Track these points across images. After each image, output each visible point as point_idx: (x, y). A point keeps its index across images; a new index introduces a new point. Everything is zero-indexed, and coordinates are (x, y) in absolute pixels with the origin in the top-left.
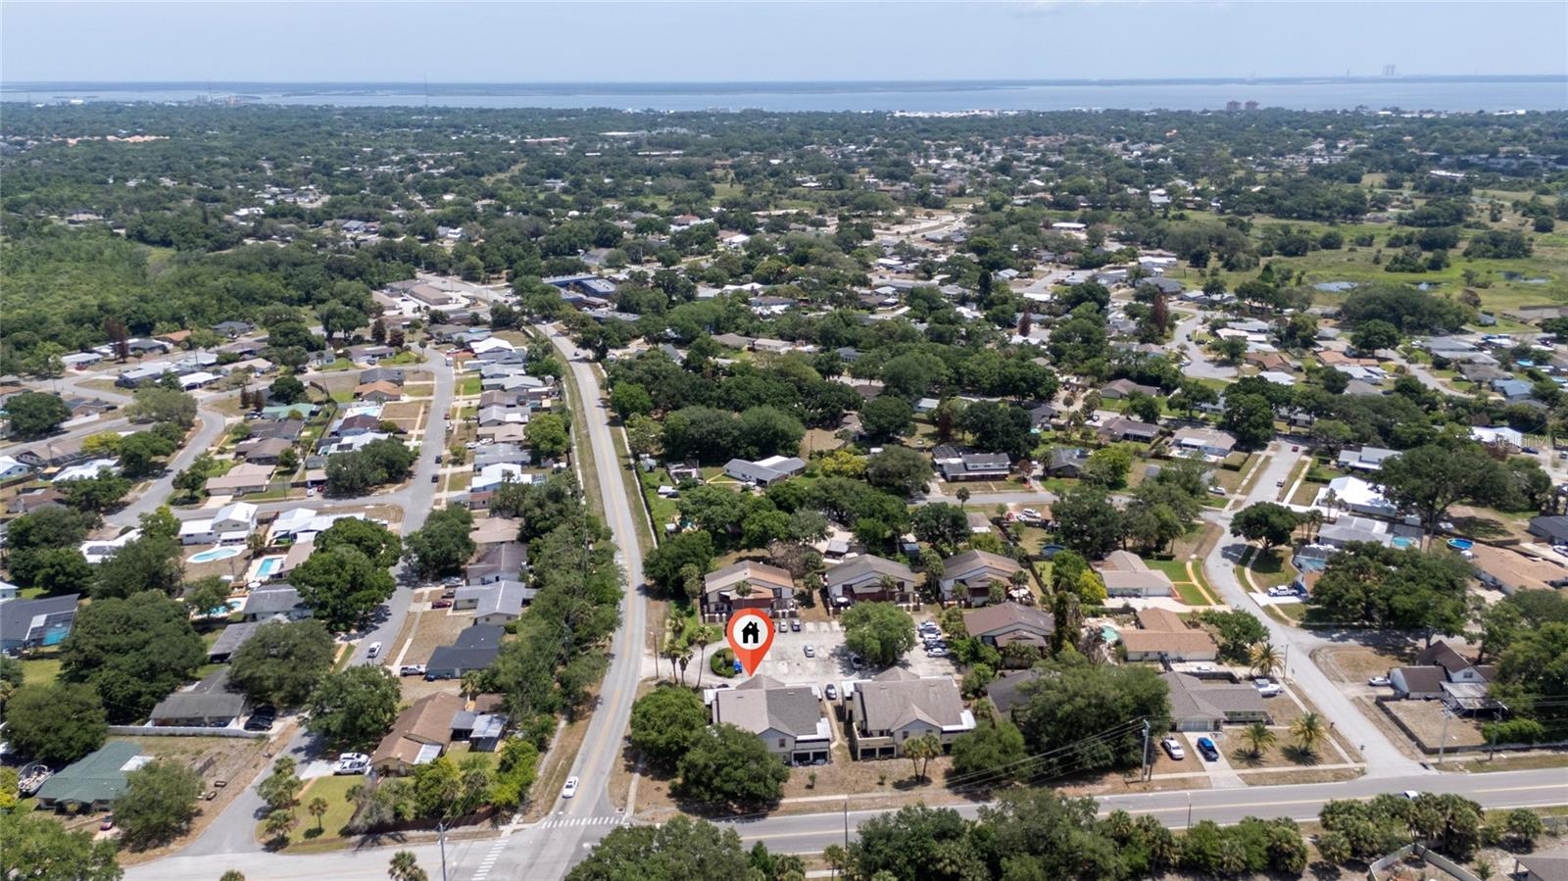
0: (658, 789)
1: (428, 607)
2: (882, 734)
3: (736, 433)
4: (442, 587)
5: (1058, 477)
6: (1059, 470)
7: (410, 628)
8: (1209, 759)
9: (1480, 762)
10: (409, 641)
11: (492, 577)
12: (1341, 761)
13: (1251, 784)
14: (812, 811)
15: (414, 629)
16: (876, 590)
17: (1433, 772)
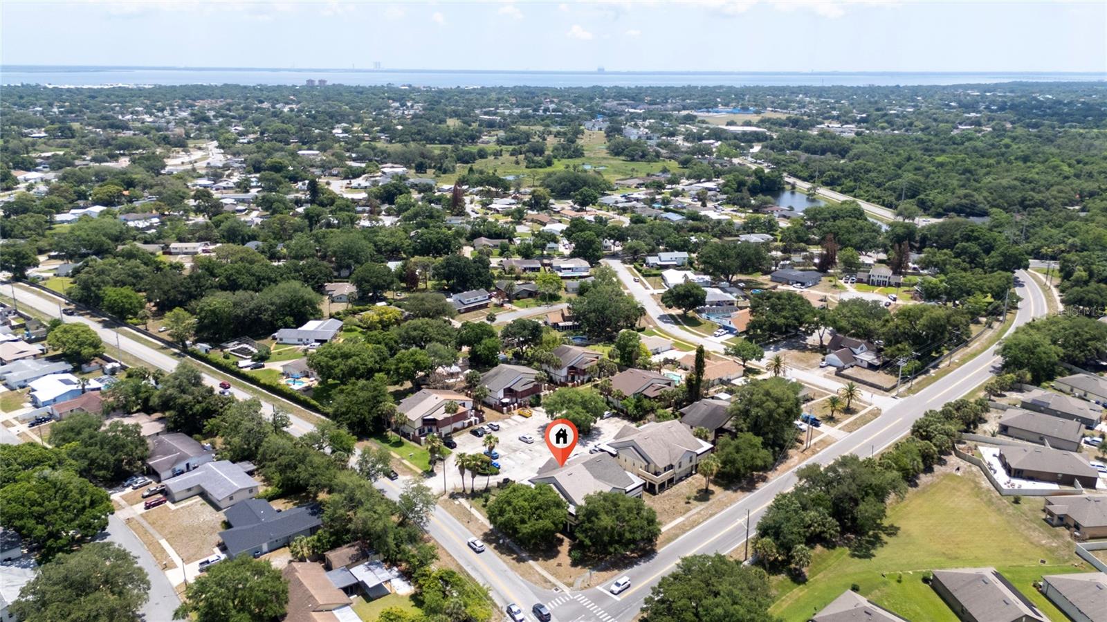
0: (559, 565)
1: (140, 508)
2: (665, 470)
3: (273, 308)
4: (129, 490)
5: (518, 299)
6: (518, 294)
7: (146, 532)
8: (817, 426)
9: (909, 389)
10: (164, 543)
11: (182, 466)
12: (865, 408)
13: (850, 432)
14: (677, 536)
15: (152, 531)
16: (531, 386)
17: (900, 400)
